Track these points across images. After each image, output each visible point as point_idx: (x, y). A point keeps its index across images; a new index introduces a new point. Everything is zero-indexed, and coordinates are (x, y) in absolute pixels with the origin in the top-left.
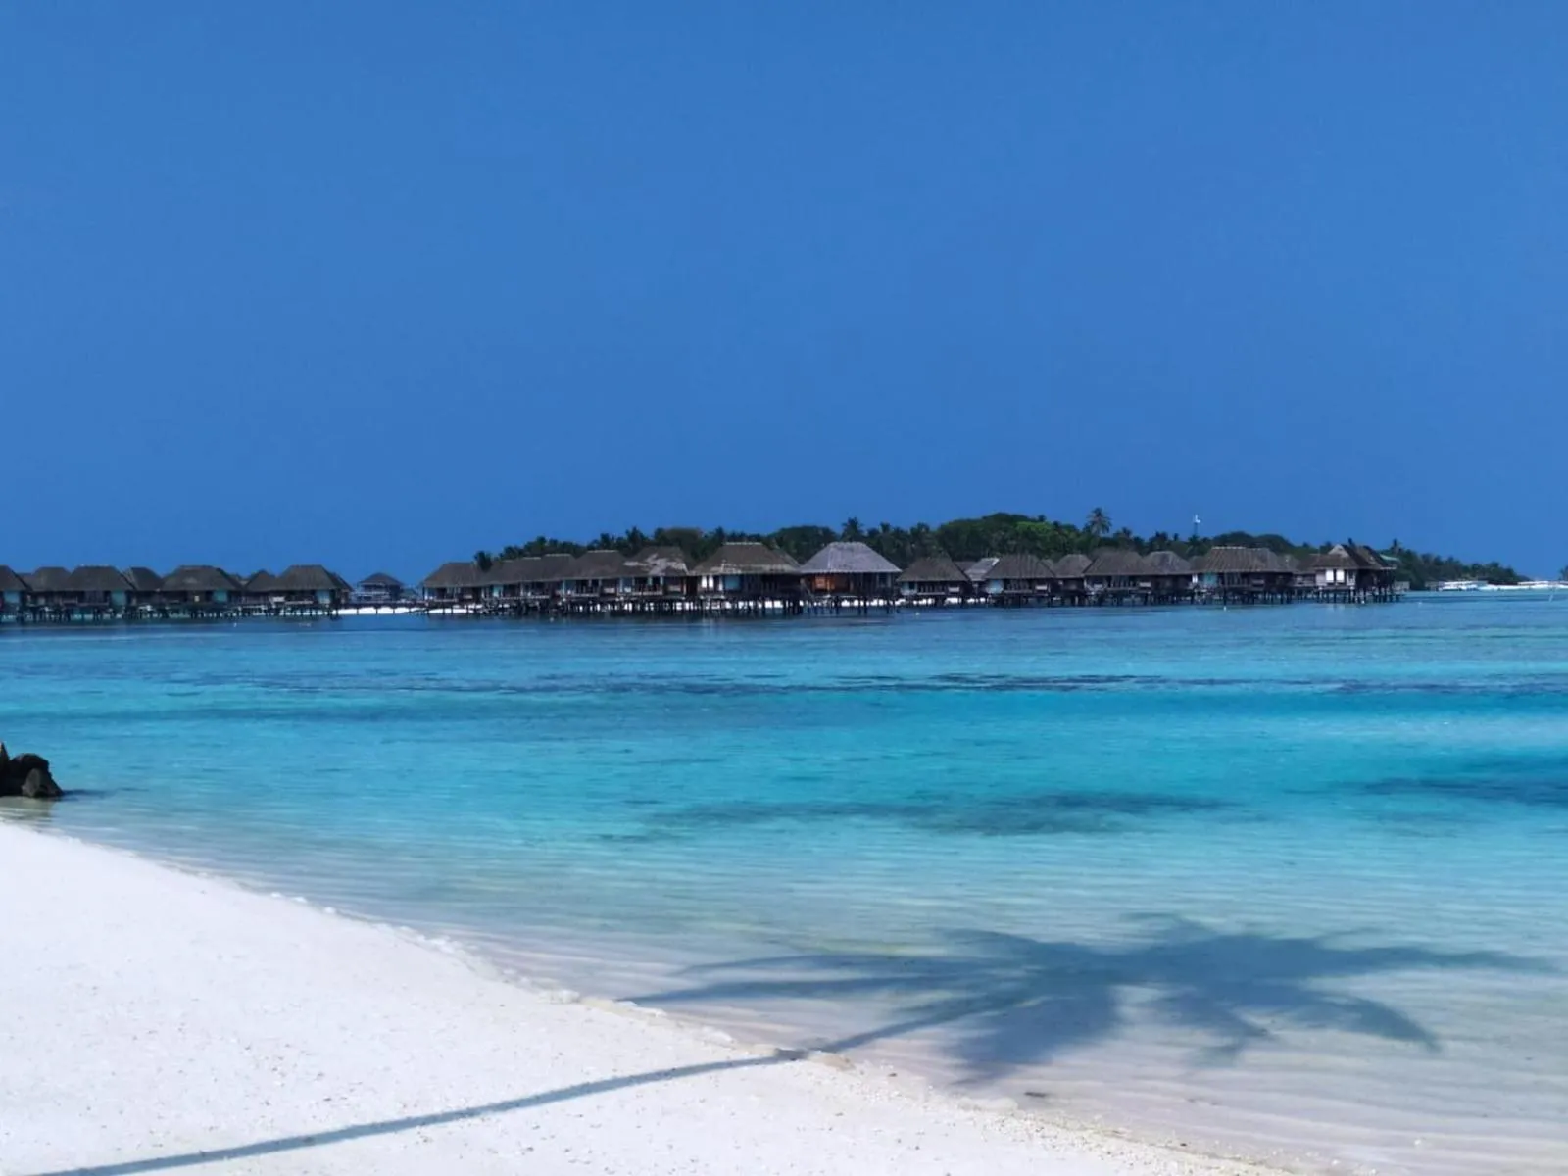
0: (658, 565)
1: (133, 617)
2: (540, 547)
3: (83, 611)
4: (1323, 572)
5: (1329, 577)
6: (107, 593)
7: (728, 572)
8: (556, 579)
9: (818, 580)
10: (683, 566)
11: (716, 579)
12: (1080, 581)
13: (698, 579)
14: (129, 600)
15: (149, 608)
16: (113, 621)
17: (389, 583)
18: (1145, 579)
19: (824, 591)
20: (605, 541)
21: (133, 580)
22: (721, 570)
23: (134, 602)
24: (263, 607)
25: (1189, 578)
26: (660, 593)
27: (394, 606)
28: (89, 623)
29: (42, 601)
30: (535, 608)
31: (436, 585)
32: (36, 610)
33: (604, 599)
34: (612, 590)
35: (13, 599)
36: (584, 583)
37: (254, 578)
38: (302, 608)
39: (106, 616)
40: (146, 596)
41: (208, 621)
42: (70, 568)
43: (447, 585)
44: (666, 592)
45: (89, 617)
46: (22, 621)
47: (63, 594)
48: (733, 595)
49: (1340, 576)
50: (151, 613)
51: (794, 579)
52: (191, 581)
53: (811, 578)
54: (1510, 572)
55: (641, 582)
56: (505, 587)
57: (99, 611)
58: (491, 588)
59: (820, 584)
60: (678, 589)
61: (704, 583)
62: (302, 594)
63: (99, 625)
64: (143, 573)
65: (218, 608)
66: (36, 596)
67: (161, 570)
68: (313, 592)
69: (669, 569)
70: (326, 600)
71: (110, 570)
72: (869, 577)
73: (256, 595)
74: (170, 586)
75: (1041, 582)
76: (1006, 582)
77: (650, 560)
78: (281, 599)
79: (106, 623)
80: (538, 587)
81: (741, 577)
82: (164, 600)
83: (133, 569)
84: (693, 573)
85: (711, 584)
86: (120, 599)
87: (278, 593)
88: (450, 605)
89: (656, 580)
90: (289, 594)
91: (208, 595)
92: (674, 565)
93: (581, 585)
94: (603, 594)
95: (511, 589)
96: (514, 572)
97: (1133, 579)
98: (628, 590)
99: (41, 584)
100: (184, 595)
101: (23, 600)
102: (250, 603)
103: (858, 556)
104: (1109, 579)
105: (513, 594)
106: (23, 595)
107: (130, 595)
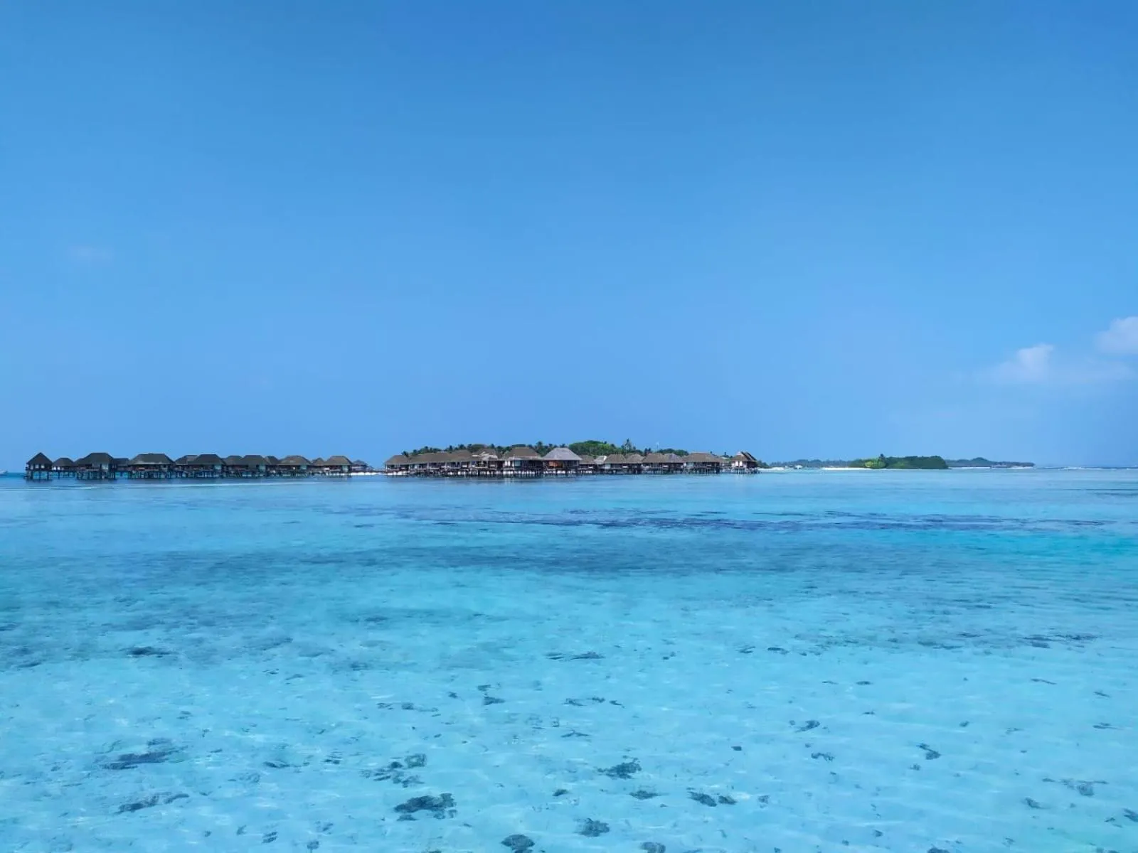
0: (486, 457)
1: (268, 475)
2: (426, 450)
3: (247, 473)
4: (734, 462)
5: (737, 464)
6: (258, 466)
7: (516, 459)
8: (443, 462)
9: (550, 463)
10: (496, 457)
11: (511, 462)
12: (639, 465)
13: (504, 462)
14: (267, 469)
15: (274, 472)
16: (259, 477)
17: (362, 464)
18: (665, 464)
19: (553, 467)
20: (462, 447)
21: (268, 460)
22: (513, 458)
23: (269, 470)
24: (321, 472)
25: (682, 464)
26: (486, 467)
27: (365, 472)
28: (250, 478)
29: (230, 469)
30: (431, 473)
31: (390, 464)
32: (228, 472)
33: (462, 469)
34: (466, 466)
35: (219, 468)
36: (454, 463)
37: (316, 461)
38: (336, 472)
39: (257, 475)
40: (273, 467)
41: (298, 477)
42: (243, 456)
43: (395, 464)
44: (489, 467)
45: (250, 475)
46: (222, 477)
47: (240, 466)
48: (517, 468)
49: (741, 464)
50: (275, 474)
51: (540, 462)
52: (291, 461)
53: (547, 462)
54: (765, 464)
55: (478, 463)
56: (420, 465)
57: (254, 473)
58: (414, 465)
59: (551, 464)
60: (493, 466)
61: (506, 464)
62: (336, 467)
63: (254, 479)
64: (272, 458)
65: (303, 472)
66: (228, 467)
67: (279, 457)
68: (341, 466)
69: (490, 458)
70: (346, 469)
71: (259, 457)
72: (570, 462)
73: (316, 467)
74: (283, 463)
75: (625, 465)
76: (612, 465)
77: (482, 454)
78: (328, 469)
79: (257, 478)
80: (434, 465)
81: (521, 461)
82: (280, 469)
83: (269, 457)
84: (501, 460)
85: (509, 463)
86: (263, 468)
87: (327, 467)
88: (397, 472)
89: (485, 462)
90: (331, 467)
91: (298, 467)
92: (492, 456)
93: (453, 464)
94: (462, 468)
95: (422, 465)
96: (424, 459)
97: (661, 464)
98: (474, 466)
99: (229, 463)
100: (289, 467)
101: (223, 469)
102: (316, 470)
103: (566, 453)
104: (652, 464)
105: (423, 467)
106: (223, 466)
107: (267, 466)
